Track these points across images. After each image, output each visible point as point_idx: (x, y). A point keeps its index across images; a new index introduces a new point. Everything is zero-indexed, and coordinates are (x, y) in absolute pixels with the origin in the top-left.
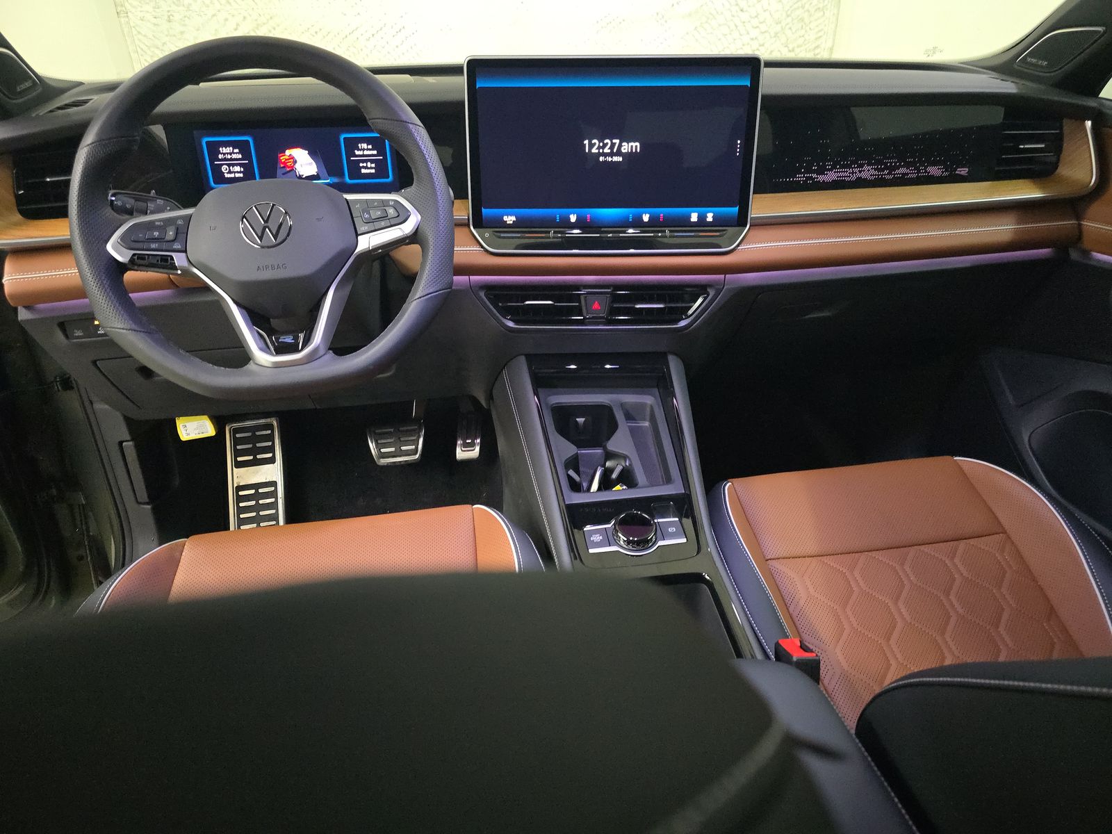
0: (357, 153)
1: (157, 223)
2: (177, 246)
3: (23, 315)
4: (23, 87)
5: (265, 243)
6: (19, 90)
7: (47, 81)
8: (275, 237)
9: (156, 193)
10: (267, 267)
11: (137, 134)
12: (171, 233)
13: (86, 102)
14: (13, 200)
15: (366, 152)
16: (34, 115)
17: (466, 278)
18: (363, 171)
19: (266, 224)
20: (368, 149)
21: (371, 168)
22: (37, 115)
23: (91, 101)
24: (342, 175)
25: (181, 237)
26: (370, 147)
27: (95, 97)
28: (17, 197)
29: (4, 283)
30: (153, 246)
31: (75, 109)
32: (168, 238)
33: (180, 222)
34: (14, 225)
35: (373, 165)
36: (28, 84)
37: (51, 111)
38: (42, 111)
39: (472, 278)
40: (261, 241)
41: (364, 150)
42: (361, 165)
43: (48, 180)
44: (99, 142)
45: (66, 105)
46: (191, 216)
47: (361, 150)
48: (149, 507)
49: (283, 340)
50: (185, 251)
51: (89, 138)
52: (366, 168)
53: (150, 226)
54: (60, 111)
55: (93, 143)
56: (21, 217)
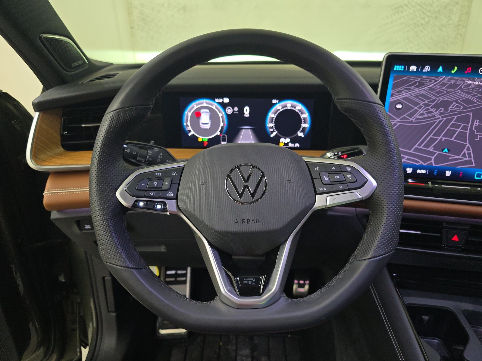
1: (156, 174)
2: (170, 194)
3: (54, 215)
4: (76, 64)
5: (243, 199)
6: (73, 66)
7: (93, 62)
8: (253, 195)
9: (155, 143)
10: (243, 221)
11: (151, 103)
12: (167, 183)
13: (114, 75)
14: (59, 138)
16: (80, 83)
17: (354, 209)
19: (246, 184)
22: (82, 83)
23: (118, 75)
25: (175, 186)
27: (120, 73)
28: (62, 136)
29: (44, 196)
30: (152, 194)
31: (107, 79)
32: (164, 187)
33: (174, 174)
34: (57, 155)
36: (80, 62)
37: (92, 81)
38: (86, 80)
39: (358, 209)
40: (240, 198)
43: (83, 126)
44: (122, 108)
45: (102, 77)
46: (183, 168)
48: (114, 314)
49: (247, 282)
50: (176, 199)
51: (115, 105)
53: (151, 176)
54: (98, 81)
55: (117, 110)
56: (62, 149)
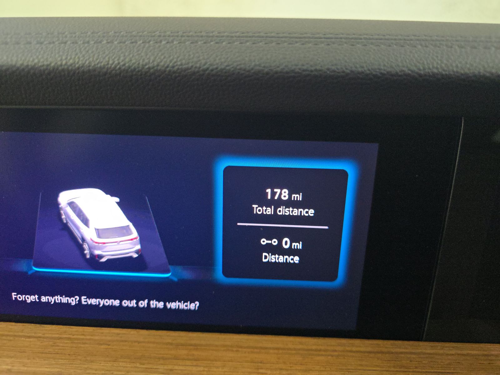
0: (257, 209)
15: (283, 211)
18: (269, 258)
20: (289, 203)
21: (291, 252)
24: (209, 263)
26: (298, 197)
35: (298, 245)
41: (279, 203)
42: (264, 242)
47: (268, 204)
52: (279, 250)
